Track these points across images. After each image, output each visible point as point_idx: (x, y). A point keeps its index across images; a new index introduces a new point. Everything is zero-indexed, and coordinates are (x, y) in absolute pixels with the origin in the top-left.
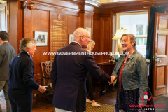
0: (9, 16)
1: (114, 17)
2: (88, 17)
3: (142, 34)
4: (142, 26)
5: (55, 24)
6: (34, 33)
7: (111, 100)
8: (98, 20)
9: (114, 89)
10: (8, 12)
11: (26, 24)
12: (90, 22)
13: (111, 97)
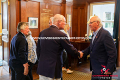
0: (10, 6)
1: (88, 7)
2: (69, 7)
3: (110, 19)
4: (110, 13)
5: (44, 12)
6: (28, 18)
7: (85, 69)
8: (76, 8)
9: (88, 61)
10: (9, 3)
11: (22, 12)
12: (70, 10)
13: (85, 67)
